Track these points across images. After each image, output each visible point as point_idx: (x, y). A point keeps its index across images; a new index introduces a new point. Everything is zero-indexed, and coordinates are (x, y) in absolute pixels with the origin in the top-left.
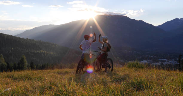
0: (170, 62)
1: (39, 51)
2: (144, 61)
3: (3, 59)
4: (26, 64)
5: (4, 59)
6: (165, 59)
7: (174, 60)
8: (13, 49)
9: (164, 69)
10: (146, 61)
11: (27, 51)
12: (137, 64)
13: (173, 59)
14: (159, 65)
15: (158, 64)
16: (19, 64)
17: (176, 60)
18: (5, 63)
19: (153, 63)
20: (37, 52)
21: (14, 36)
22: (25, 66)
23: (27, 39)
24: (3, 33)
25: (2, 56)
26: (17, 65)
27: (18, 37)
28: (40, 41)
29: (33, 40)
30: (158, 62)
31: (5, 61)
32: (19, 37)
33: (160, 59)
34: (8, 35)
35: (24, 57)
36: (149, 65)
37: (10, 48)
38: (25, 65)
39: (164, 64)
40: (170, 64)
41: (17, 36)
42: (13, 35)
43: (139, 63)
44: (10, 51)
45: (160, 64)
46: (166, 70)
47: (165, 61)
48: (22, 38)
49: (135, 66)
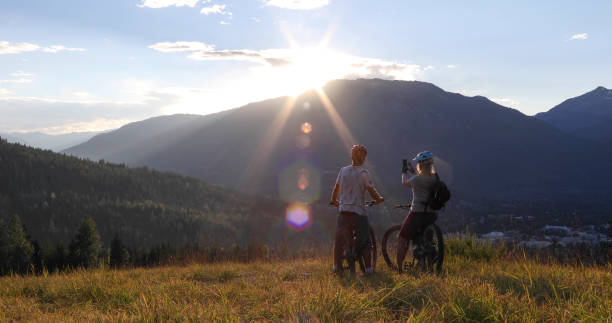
0: (584, 238)
1: (141, 204)
2: (493, 234)
3: (21, 230)
4: (98, 245)
5: (25, 230)
6: (565, 228)
7: (595, 228)
8: (53, 195)
9: (561, 261)
10: (501, 234)
11: (102, 203)
12: (469, 244)
13: (592, 227)
14: (544, 249)
15: (540, 244)
16: (72, 248)
17: (602, 231)
18: (28, 245)
19: (524, 239)
20: (135, 205)
21: (58, 154)
22: (92, 255)
23: (101, 162)
24: (22, 144)
25: (18, 219)
26: (67, 251)
27: (72, 157)
28: (145, 169)
29: (122, 166)
30: (540, 237)
31: (28, 238)
32: (74, 155)
33: (548, 227)
34: (38, 150)
35: (92, 224)
36: (509, 246)
37: (45, 193)
38: (93, 251)
39: (563, 242)
40: (581, 241)
41: (68, 154)
42: (55, 151)
43: (474, 240)
44: (46, 203)
45: (549, 243)
46: (568, 266)
47: (564, 234)
48: (85, 161)
49: (462, 253)
